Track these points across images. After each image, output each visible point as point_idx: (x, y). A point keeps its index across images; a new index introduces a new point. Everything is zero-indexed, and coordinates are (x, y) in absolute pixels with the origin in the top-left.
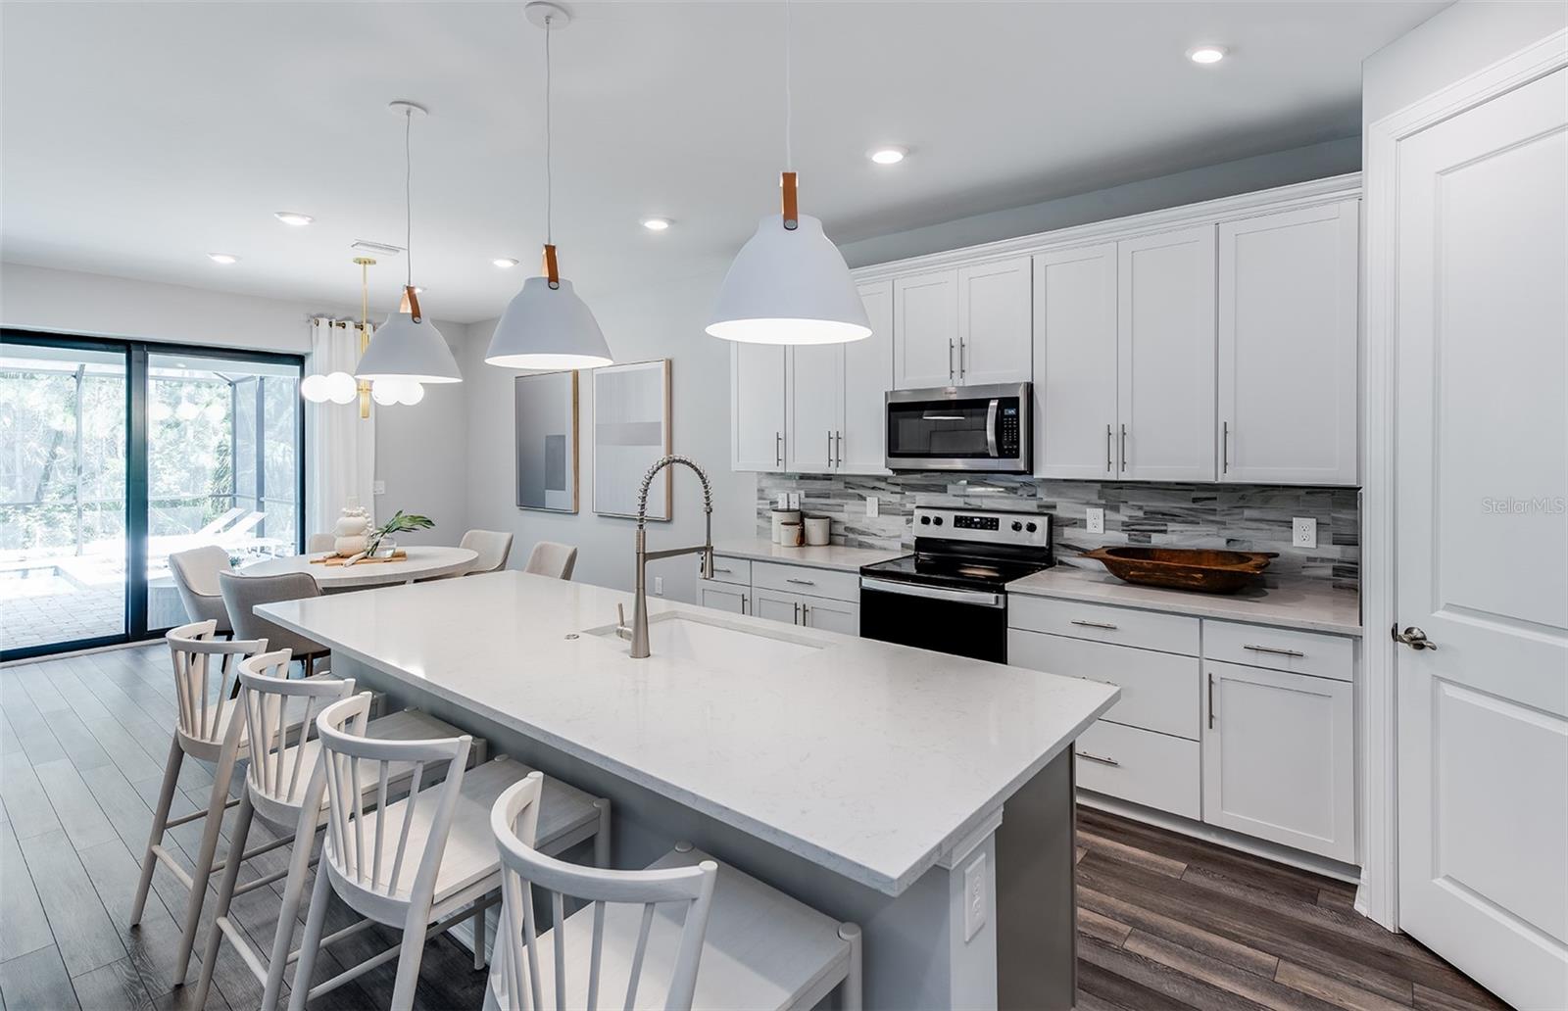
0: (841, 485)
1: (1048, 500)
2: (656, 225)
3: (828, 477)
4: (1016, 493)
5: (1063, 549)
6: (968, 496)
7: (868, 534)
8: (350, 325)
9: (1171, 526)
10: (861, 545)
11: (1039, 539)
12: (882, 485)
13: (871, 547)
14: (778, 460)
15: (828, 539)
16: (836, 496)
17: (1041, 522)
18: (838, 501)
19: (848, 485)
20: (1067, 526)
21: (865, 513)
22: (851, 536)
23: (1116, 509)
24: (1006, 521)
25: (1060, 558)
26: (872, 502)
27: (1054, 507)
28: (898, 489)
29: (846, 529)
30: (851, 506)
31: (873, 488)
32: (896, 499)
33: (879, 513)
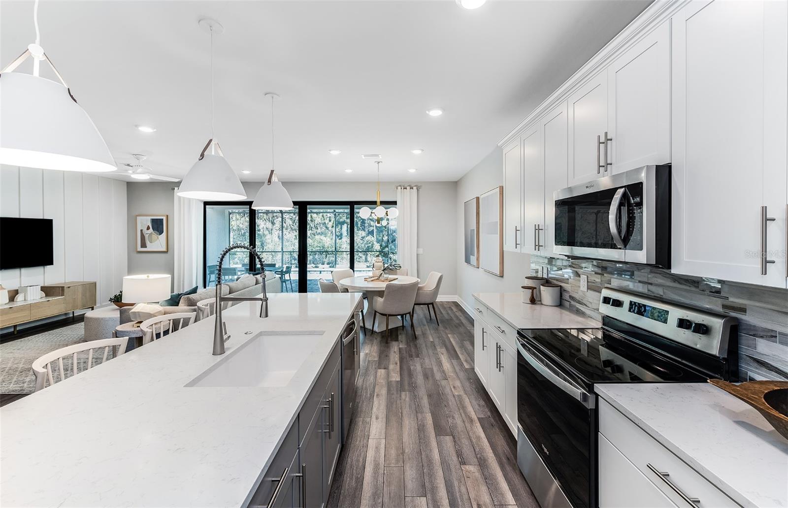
1: (735, 300)
2: (436, 113)
4: (698, 287)
5: (756, 364)
6: (651, 284)
7: (582, 304)
8: (408, 188)
10: (578, 311)
11: (713, 345)
14: (516, 244)
15: (559, 303)
17: (717, 324)
20: (762, 337)
21: (579, 287)
22: (573, 303)
25: (750, 374)
26: (584, 279)
27: (743, 310)
29: (570, 297)
30: (573, 280)
32: (598, 278)
33: (588, 288)
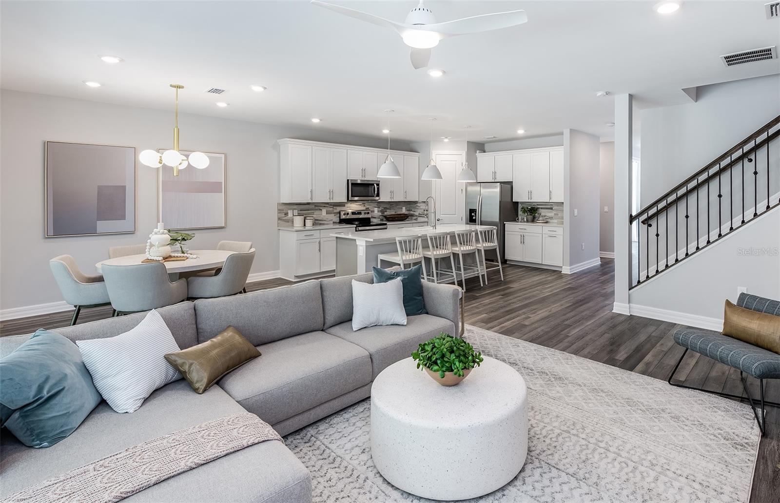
0: (313, 206)
1: (368, 207)
3: (308, 204)
7: (322, 220)
9: (388, 210)
10: (320, 224)
12: (327, 205)
13: (323, 224)
16: (311, 210)
18: (313, 211)
19: (316, 206)
21: (322, 214)
22: (317, 222)
23: (379, 208)
24: (363, 212)
26: (324, 211)
28: (332, 206)
30: (317, 212)
31: (324, 207)
32: (331, 209)
33: (326, 214)
